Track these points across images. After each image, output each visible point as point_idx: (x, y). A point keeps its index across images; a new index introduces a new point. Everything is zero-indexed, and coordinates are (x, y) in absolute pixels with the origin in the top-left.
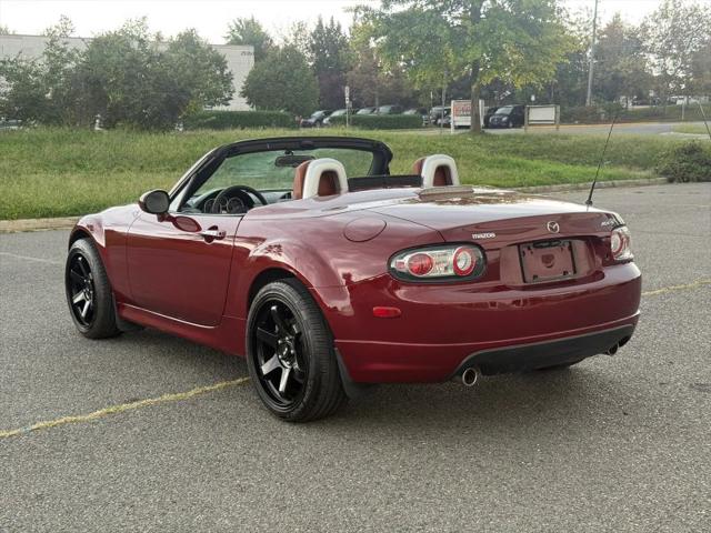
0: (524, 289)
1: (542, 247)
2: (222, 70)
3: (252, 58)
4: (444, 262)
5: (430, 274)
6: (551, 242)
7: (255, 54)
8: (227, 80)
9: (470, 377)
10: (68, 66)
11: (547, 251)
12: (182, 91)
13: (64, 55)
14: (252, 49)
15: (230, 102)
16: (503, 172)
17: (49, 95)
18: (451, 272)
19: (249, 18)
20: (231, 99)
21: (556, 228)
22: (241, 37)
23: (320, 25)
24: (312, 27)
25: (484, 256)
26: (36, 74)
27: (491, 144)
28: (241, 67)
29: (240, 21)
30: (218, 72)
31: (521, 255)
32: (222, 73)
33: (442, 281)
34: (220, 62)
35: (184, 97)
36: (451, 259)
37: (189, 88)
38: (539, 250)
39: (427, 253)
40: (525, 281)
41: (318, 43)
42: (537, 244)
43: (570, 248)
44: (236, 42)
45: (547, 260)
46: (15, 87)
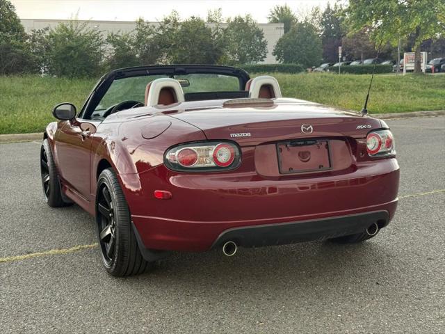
0: (280, 179)
1: (297, 145)
2: (260, 39)
3: (283, 31)
4: (206, 155)
5: (196, 165)
6: (306, 141)
7: (285, 28)
8: (263, 45)
9: (230, 249)
10: (149, 37)
11: (304, 149)
12: (216, 50)
13: (147, 30)
14: (283, 26)
15: (264, 59)
16: (430, 100)
17: (137, 55)
18: (213, 164)
19: (283, 6)
20: (265, 57)
21: (310, 130)
22: (278, 19)
23: (329, 8)
24: (323, 10)
25: (240, 151)
26: (130, 42)
27: (426, 81)
28: (273, 37)
29: (278, 8)
30: (258, 41)
31: (279, 151)
32: (260, 41)
33: (205, 171)
34: (259, 34)
35: (217, 54)
36: (211, 153)
37: (221, 49)
38: (295, 148)
39: (192, 148)
40: (280, 173)
41: (326, 20)
42: (294, 142)
43: (327, 146)
44: (275, 21)
45: (304, 156)
46: (117, 50)
